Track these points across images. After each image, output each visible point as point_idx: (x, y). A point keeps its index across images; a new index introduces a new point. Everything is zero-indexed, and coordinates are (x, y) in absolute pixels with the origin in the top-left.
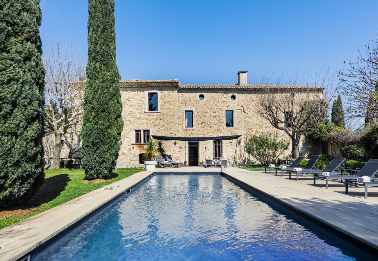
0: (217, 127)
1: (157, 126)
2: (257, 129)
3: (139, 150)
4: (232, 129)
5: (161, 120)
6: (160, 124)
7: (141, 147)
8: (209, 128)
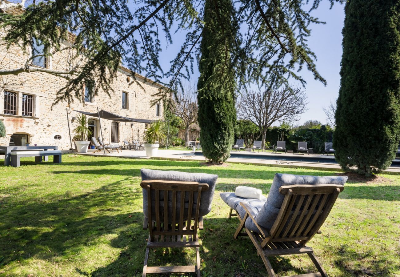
0: (116, 107)
1: (47, 92)
2: (143, 115)
3: (12, 126)
4: (127, 111)
5: (54, 84)
6: (52, 89)
7: (18, 121)
8: (109, 107)
